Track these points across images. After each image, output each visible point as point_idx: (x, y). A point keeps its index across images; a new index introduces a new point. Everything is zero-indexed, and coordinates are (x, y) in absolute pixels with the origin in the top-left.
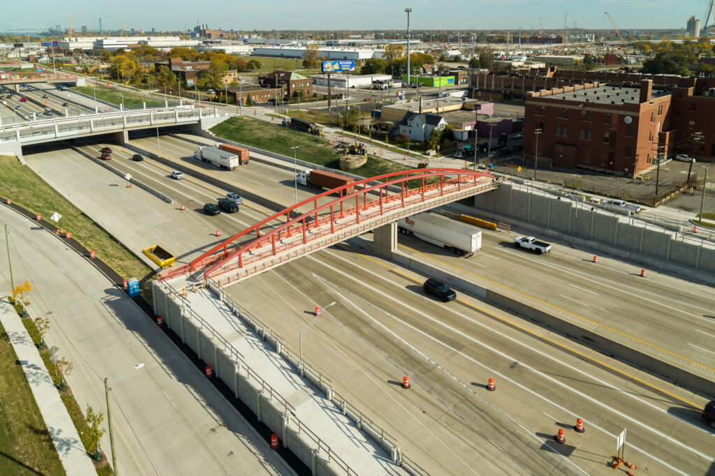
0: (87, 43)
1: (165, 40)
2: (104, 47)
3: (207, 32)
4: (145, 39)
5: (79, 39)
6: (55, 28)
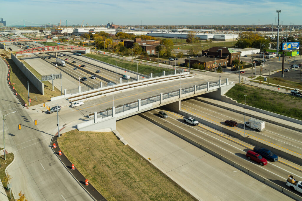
0: (70, 30)
1: (101, 29)
2: (79, 32)
3: (113, 26)
4: (93, 28)
5: (65, 28)
6: (47, 24)
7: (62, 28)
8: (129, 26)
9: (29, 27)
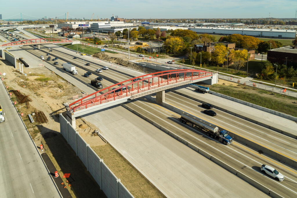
1: (118, 23)
2: (99, 27)
3: (118, 19)
7: (73, 23)
8: (134, 20)
9: (30, 21)
